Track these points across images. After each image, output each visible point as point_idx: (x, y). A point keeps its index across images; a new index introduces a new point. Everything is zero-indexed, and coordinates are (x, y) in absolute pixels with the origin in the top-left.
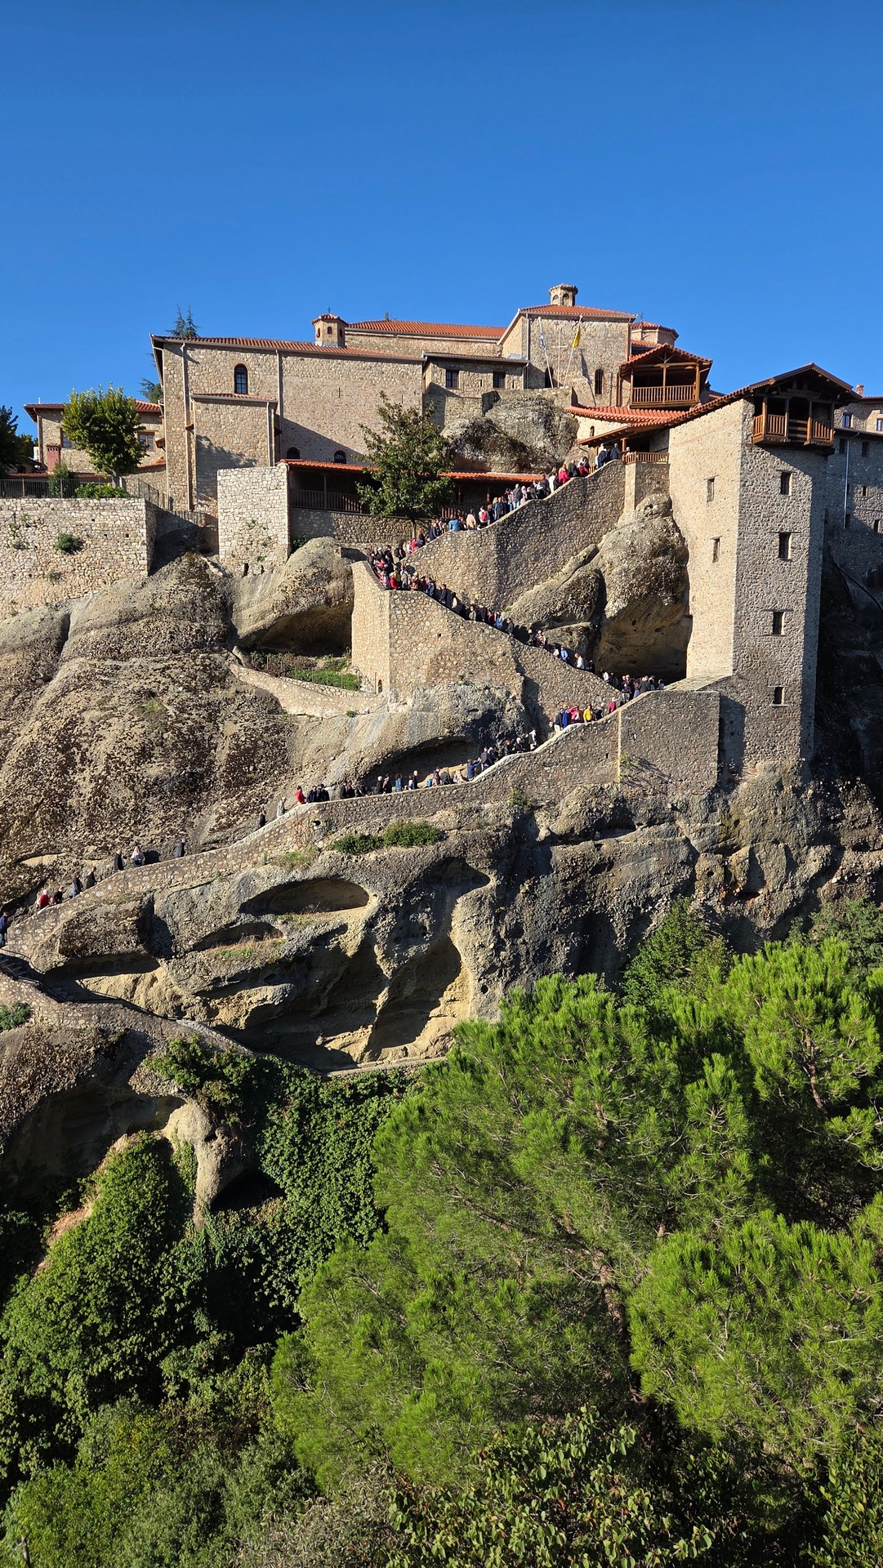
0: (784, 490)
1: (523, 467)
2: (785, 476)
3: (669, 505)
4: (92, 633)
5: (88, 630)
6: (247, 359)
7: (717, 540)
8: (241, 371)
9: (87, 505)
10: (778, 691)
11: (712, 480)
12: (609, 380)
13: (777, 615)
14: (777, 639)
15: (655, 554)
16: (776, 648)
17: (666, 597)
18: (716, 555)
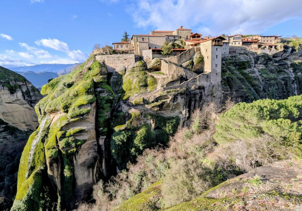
2: (217, 49)
3: (200, 52)
4: (129, 69)
11: (207, 49)
12: (188, 38)
15: (199, 58)
16: (216, 69)
17: (201, 63)
18: (208, 58)
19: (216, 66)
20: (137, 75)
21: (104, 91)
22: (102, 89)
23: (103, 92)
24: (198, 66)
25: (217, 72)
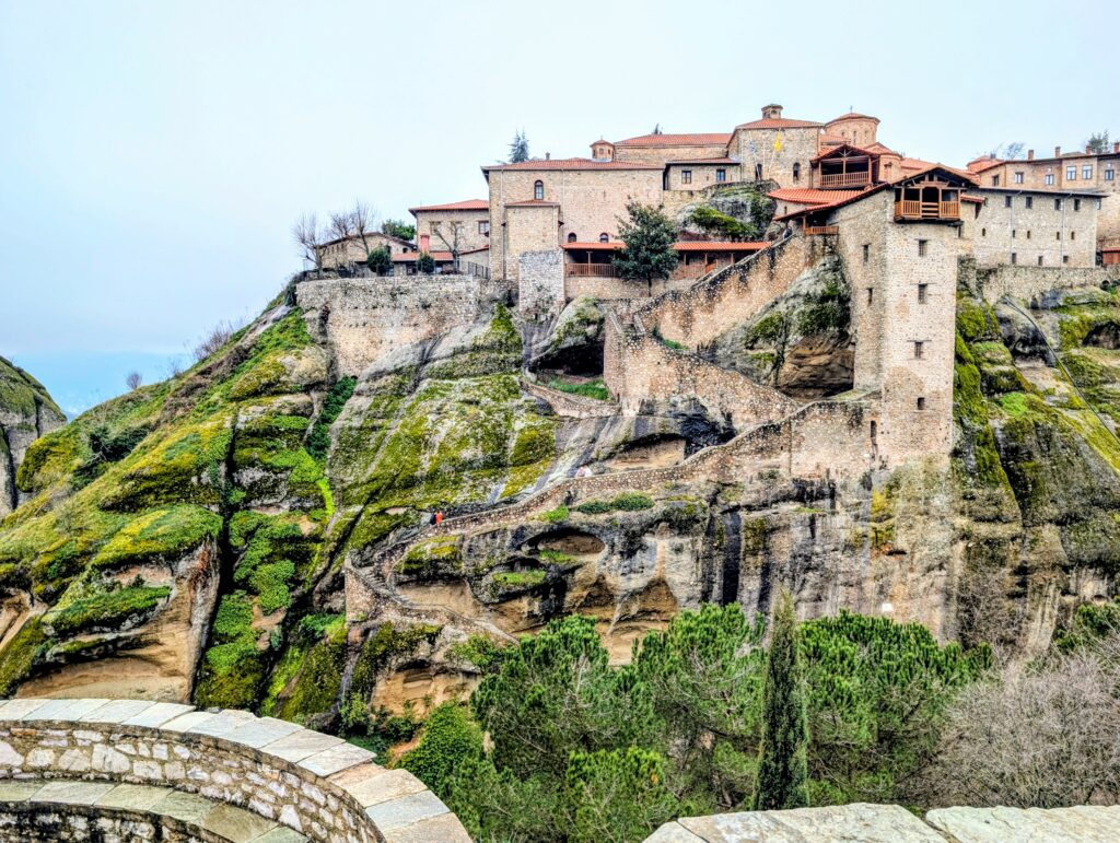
0: (921, 253)
1: (735, 237)
2: (922, 243)
4: (437, 362)
5: (435, 360)
6: (543, 176)
7: (870, 290)
8: (539, 184)
9: (437, 279)
10: (920, 401)
11: (866, 247)
12: (805, 171)
13: (919, 344)
14: (916, 362)
15: (825, 299)
16: (918, 369)
17: (833, 330)
18: (870, 301)
19: (918, 353)
20: (462, 397)
21: (276, 484)
22: (267, 474)
23: (272, 491)
24: (818, 351)
25: (926, 393)
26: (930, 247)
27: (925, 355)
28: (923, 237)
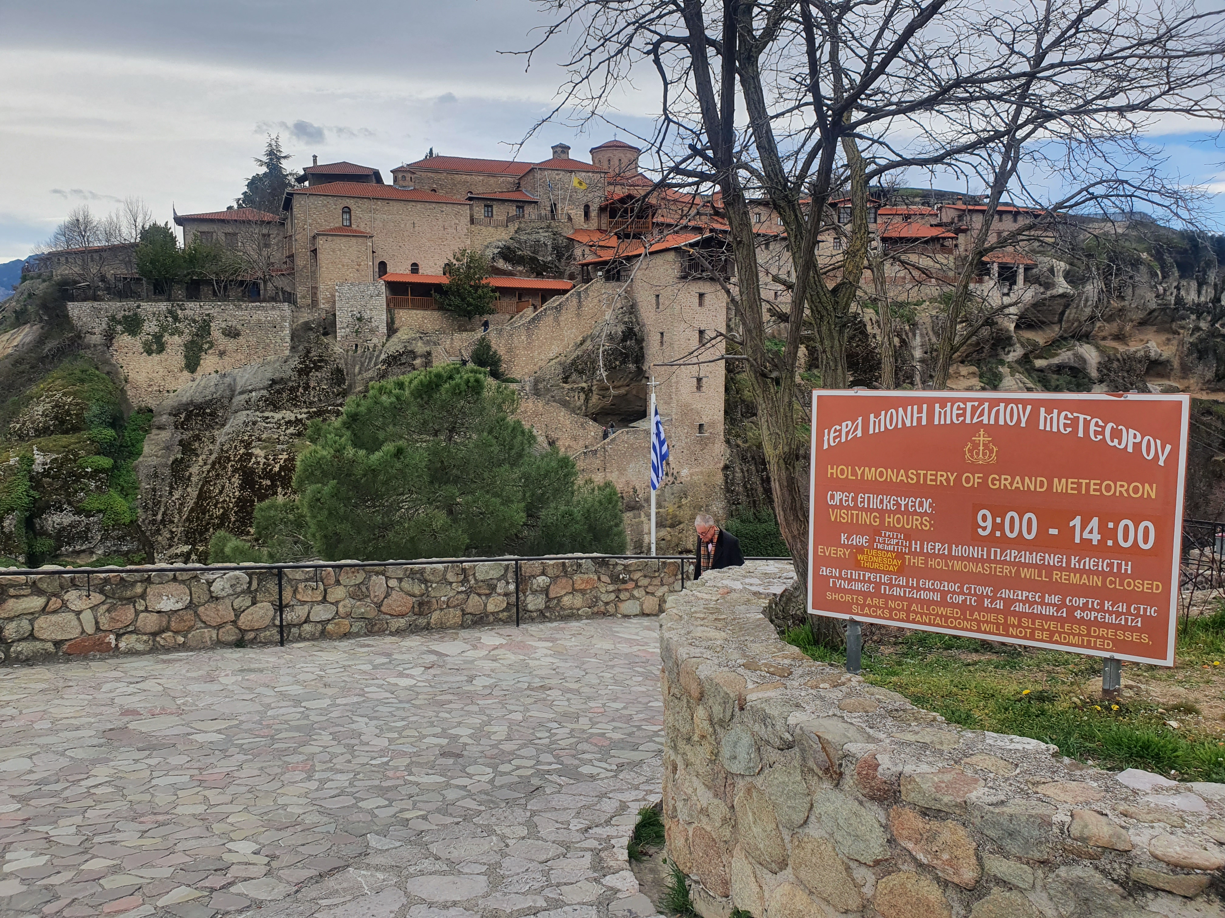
0: (701, 304)
1: (539, 275)
2: (701, 296)
3: (633, 306)
4: (254, 394)
5: (251, 391)
6: (350, 203)
7: (662, 334)
8: (347, 210)
9: (247, 307)
10: (701, 426)
11: (658, 296)
12: (593, 214)
13: (699, 380)
14: (698, 394)
15: (624, 339)
16: (699, 401)
17: (632, 367)
18: (662, 342)
19: (699, 387)
22: (77, 518)
24: (620, 383)
25: (705, 420)
26: (707, 299)
27: (703, 389)
28: (702, 291)
